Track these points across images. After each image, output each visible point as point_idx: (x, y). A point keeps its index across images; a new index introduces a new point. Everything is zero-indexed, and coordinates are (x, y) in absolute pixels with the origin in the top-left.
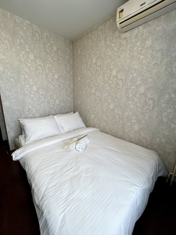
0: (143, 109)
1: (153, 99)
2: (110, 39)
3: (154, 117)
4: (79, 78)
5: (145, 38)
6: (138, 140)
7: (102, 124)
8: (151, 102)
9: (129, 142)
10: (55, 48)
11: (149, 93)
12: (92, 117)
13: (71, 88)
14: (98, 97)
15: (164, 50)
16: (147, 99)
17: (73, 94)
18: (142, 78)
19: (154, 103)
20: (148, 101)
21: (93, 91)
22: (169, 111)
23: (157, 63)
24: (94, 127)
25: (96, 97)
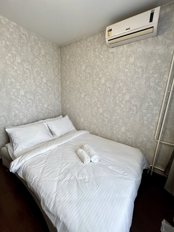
0: (129, 114)
1: (136, 105)
2: (99, 51)
3: (137, 121)
4: (68, 83)
5: (129, 55)
6: (125, 140)
7: (92, 126)
8: (134, 108)
9: (117, 142)
10: (43, 52)
11: (133, 101)
12: (82, 120)
13: (59, 91)
14: (88, 101)
15: (143, 68)
16: (131, 106)
17: (61, 97)
18: (128, 88)
19: (137, 109)
20: (132, 107)
21: (83, 96)
22: (149, 115)
23: (139, 77)
24: (84, 129)
25: (86, 102)
